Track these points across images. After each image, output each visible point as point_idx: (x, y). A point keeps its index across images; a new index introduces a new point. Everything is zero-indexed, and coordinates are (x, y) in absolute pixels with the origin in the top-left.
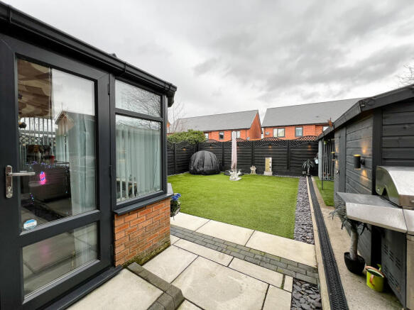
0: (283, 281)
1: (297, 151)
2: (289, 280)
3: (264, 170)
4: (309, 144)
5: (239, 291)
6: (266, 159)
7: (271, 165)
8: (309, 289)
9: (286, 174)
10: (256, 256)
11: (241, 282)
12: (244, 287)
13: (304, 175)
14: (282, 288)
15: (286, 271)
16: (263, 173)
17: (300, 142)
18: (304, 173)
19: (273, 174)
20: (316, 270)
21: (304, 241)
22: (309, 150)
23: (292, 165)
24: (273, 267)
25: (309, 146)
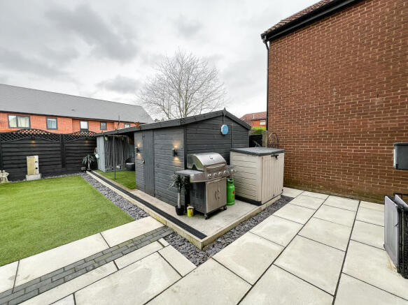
0: (161, 243)
1: (73, 146)
2: (162, 241)
3: (26, 173)
4: (86, 139)
5: (148, 272)
6: (28, 158)
7: (37, 165)
8: (173, 236)
9: (62, 173)
10: (129, 246)
11: (142, 267)
12: (148, 267)
13: (83, 171)
14: (164, 247)
15: (156, 238)
16: (25, 178)
17: (77, 137)
18: (83, 168)
19: (42, 177)
20: (166, 227)
21: (143, 217)
22: (86, 145)
23: (67, 162)
24: (147, 242)
25: (87, 142)
